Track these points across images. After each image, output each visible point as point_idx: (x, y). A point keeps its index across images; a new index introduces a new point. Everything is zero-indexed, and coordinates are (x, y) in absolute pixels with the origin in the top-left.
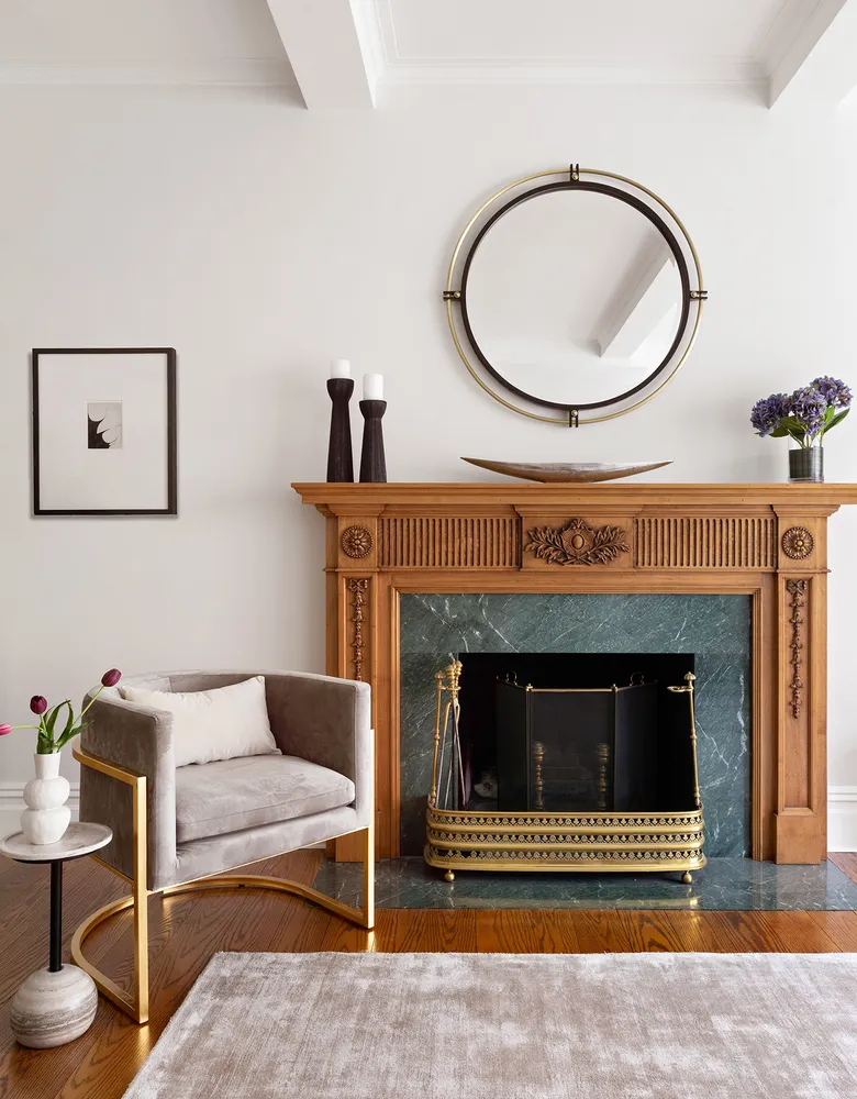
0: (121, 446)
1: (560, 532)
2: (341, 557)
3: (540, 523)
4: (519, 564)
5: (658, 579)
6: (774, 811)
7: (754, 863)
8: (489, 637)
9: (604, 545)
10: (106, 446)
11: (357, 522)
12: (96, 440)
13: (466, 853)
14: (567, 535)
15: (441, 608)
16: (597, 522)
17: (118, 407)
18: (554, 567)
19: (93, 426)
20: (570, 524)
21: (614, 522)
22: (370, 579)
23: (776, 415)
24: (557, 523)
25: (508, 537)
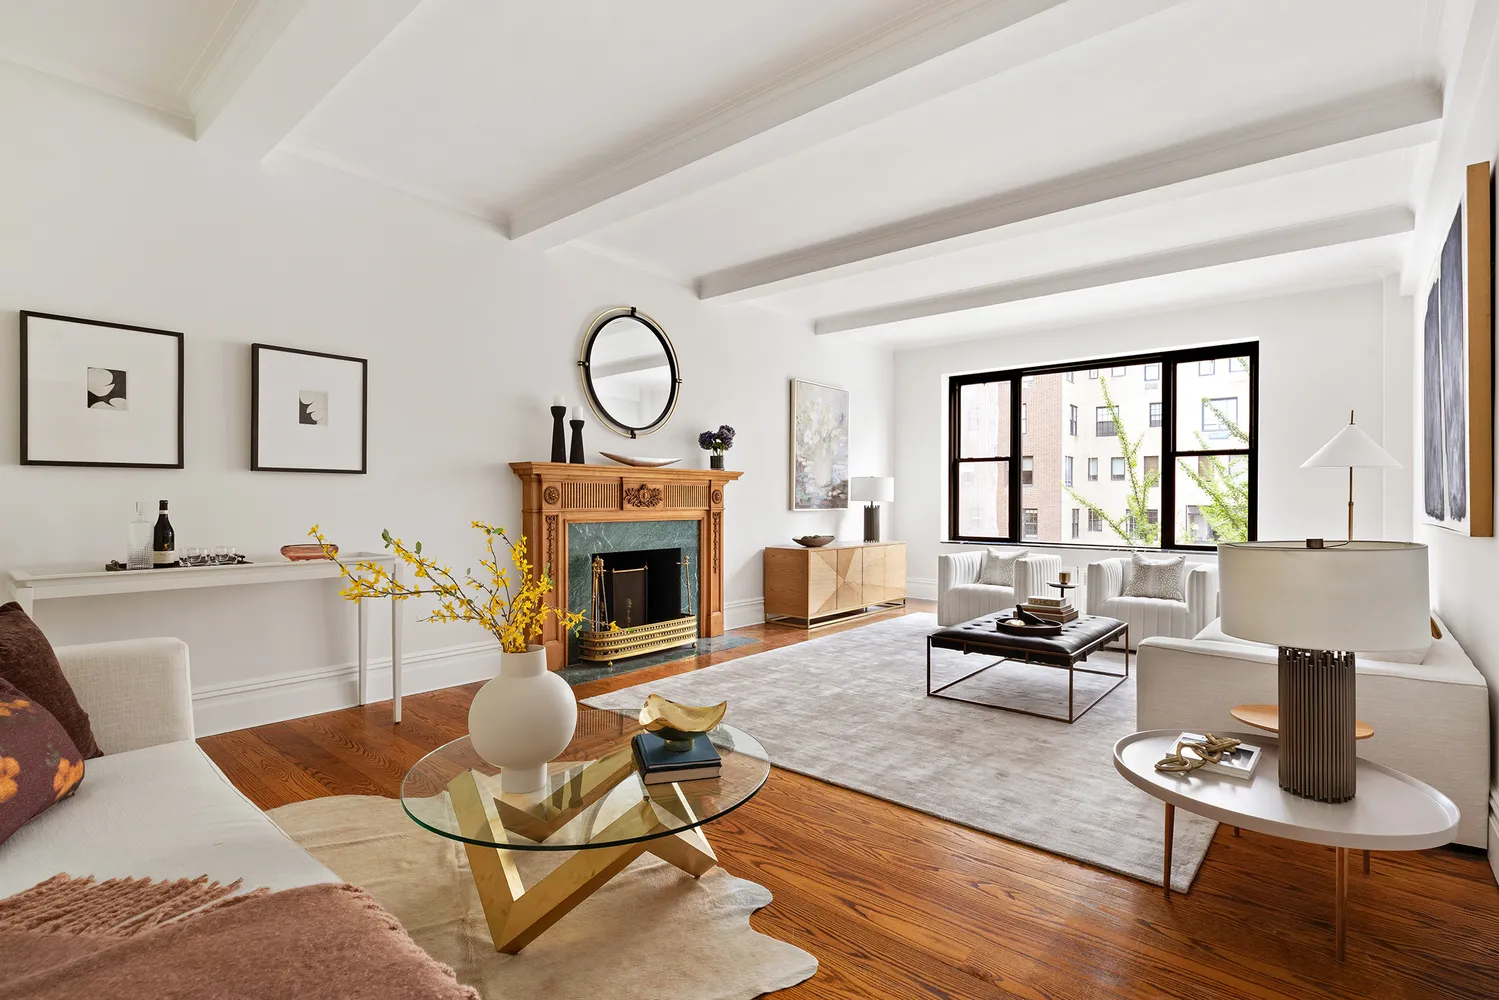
0: (326, 423)
1: (639, 491)
2: (544, 502)
3: (630, 486)
4: (622, 508)
5: (670, 514)
6: (709, 615)
7: (702, 640)
8: (605, 544)
9: (654, 498)
10: (315, 423)
11: (551, 484)
12: (305, 418)
13: (616, 651)
14: (642, 492)
15: (584, 531)
16: (651, 486)
17: (325, 396)
18: (635, 508)
19: (303, 407)
20: (642, 487)
21: (658, 487)
22: (557, 516)
23: (707, 440)
24: (637, 487)
25: (616, 494)
